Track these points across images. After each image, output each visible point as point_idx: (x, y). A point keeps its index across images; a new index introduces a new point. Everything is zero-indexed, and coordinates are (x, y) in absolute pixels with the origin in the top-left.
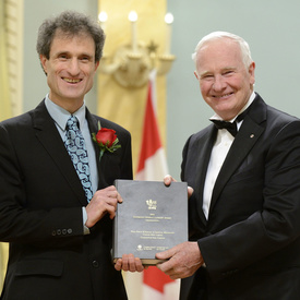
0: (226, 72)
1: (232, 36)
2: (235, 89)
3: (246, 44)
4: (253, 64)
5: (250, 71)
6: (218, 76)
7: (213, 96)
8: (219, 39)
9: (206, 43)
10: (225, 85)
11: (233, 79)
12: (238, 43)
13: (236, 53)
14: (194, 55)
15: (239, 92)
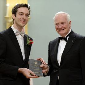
0: (62, 23)
1: (65, 13)
2: (65, 28)
3: (69, 15)
4: (71, 21)
5: (70, 23)
6: (60, 24)
7: (59, 30)
8: (61, 14)
9: (58, 14)
10: (62, 27)
11: (64, 25)
12: (66, 15)
13: (66, 18)
14: (54, 18)
15: (66, 29)
